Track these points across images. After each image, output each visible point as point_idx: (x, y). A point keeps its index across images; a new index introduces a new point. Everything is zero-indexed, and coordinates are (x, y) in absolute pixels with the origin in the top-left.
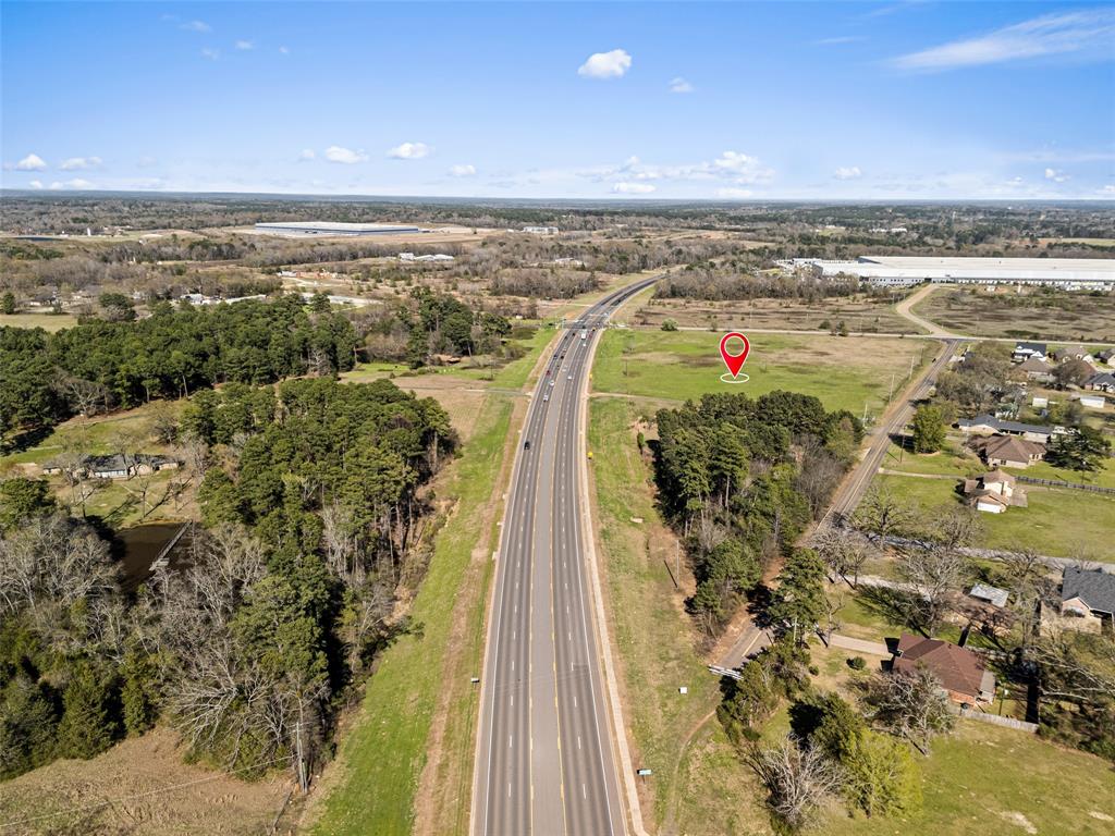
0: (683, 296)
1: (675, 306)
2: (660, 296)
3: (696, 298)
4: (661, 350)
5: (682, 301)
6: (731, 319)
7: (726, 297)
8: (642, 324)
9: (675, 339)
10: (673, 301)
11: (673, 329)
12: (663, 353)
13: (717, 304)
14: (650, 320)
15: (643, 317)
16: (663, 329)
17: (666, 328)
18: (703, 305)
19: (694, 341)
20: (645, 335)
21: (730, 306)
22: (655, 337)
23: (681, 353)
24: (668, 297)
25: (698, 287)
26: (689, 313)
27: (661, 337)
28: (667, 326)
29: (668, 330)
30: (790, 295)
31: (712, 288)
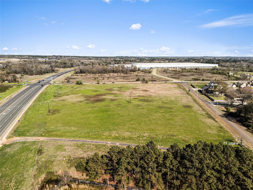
0: (84, 73)
1: (82, 76)
2: (76, 73)
3: (89, 73)
4: (74, 94)
5: (84, 74)
6: (104, 79)
7: (99, 73)
8: (67, 82)
9: (82, 88)
10: (81, 74)
11: (81, 84)
12: (76, 95)
13: (97, 75)
14: (71, 80)
15: (68, 80)
16: (76, 84)
17: (78, 83)
18: (92, 75)
19: (91, 88)
20: (68, 87)
21: (102, 75)
22: (72, 87)
23: (85, 95)
24: (79, 73)
25: (89, 70)
26: (87, 78)
27: (76, 87)
28: (78, 82)
29: (79, 84)
30: (119, 72)
31: (94, 70)
